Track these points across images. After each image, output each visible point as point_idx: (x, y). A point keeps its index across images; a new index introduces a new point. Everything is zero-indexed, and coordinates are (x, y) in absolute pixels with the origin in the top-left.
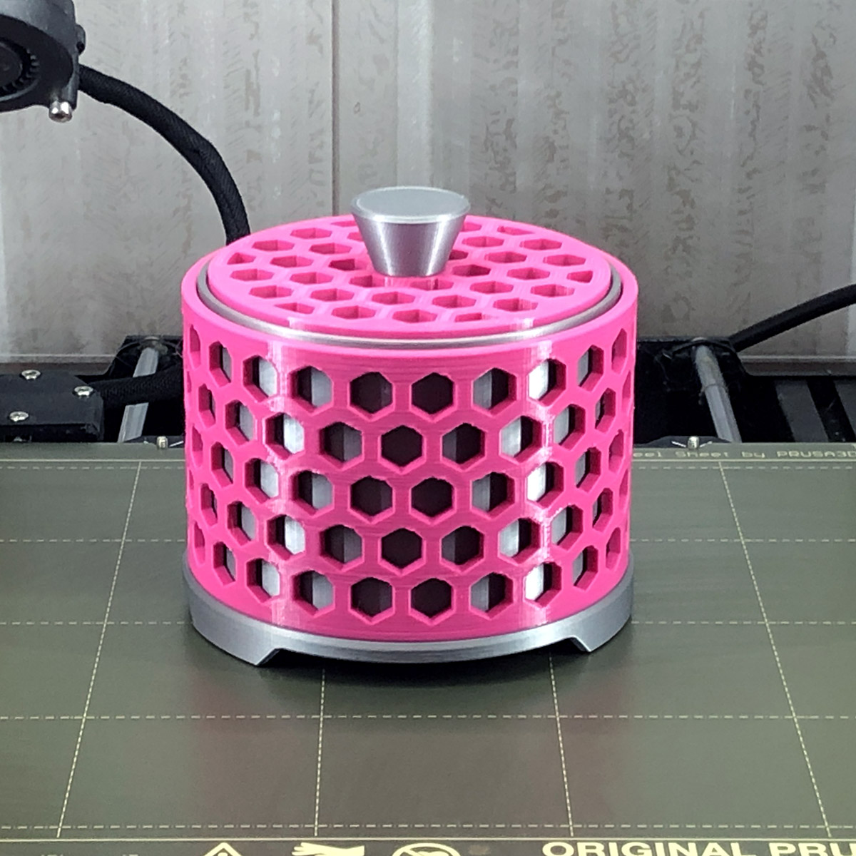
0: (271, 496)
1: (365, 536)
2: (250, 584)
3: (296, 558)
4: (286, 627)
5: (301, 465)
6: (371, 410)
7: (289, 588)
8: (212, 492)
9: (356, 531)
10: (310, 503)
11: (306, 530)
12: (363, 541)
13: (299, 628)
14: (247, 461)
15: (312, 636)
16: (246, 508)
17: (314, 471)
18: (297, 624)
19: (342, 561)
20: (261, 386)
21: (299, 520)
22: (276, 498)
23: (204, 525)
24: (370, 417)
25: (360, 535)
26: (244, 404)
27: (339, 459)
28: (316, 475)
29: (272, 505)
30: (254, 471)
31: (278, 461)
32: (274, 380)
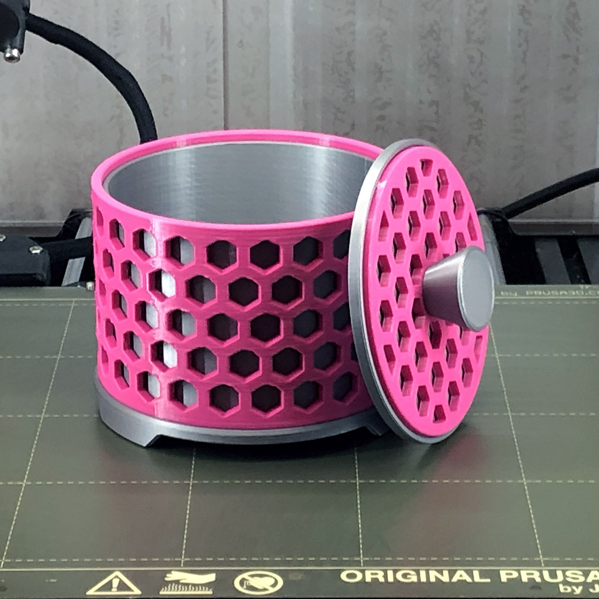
0: (153, 327)
1: (219, 356)
2: (139, 389)
3: (172, 371)
4: (164, 420)
5: (173, 306)
6: (222, 267)
7: (166, 392)
8: (113, 325)
9: (213, 352)
10: (181, 332)
11: (177, 351)
12: (218, 358)
13: (174, 420)
14: (136, 303)
15: (183, 426)
16: (136, 336)
17: (182, 310)
18: (172, 417)
19: (204, 373)
20: (146, 250)
21: (173, 344)
22: (157, 329)
23: (108, 348)
24: (221, 272)
25: (215, 354)
26: (134, 263)
27: (200, 301)
28: (184, 312)
29: (154, 334)
30: (142, 310)
31: (157, 303)
32: (155, 245)
